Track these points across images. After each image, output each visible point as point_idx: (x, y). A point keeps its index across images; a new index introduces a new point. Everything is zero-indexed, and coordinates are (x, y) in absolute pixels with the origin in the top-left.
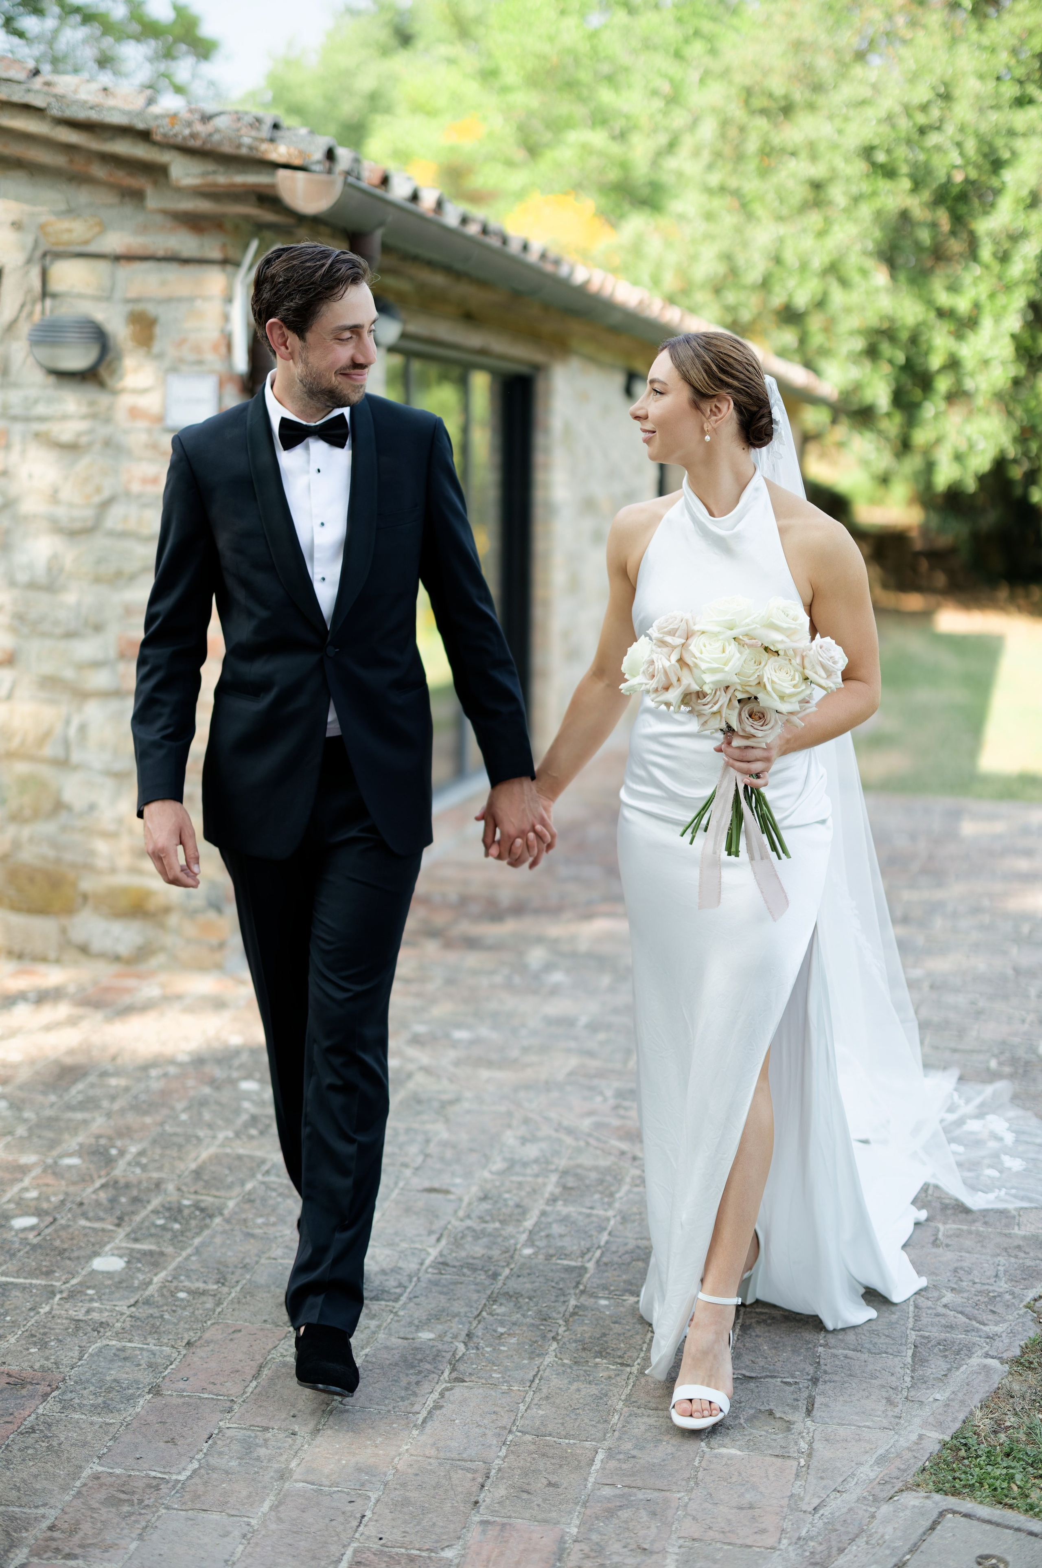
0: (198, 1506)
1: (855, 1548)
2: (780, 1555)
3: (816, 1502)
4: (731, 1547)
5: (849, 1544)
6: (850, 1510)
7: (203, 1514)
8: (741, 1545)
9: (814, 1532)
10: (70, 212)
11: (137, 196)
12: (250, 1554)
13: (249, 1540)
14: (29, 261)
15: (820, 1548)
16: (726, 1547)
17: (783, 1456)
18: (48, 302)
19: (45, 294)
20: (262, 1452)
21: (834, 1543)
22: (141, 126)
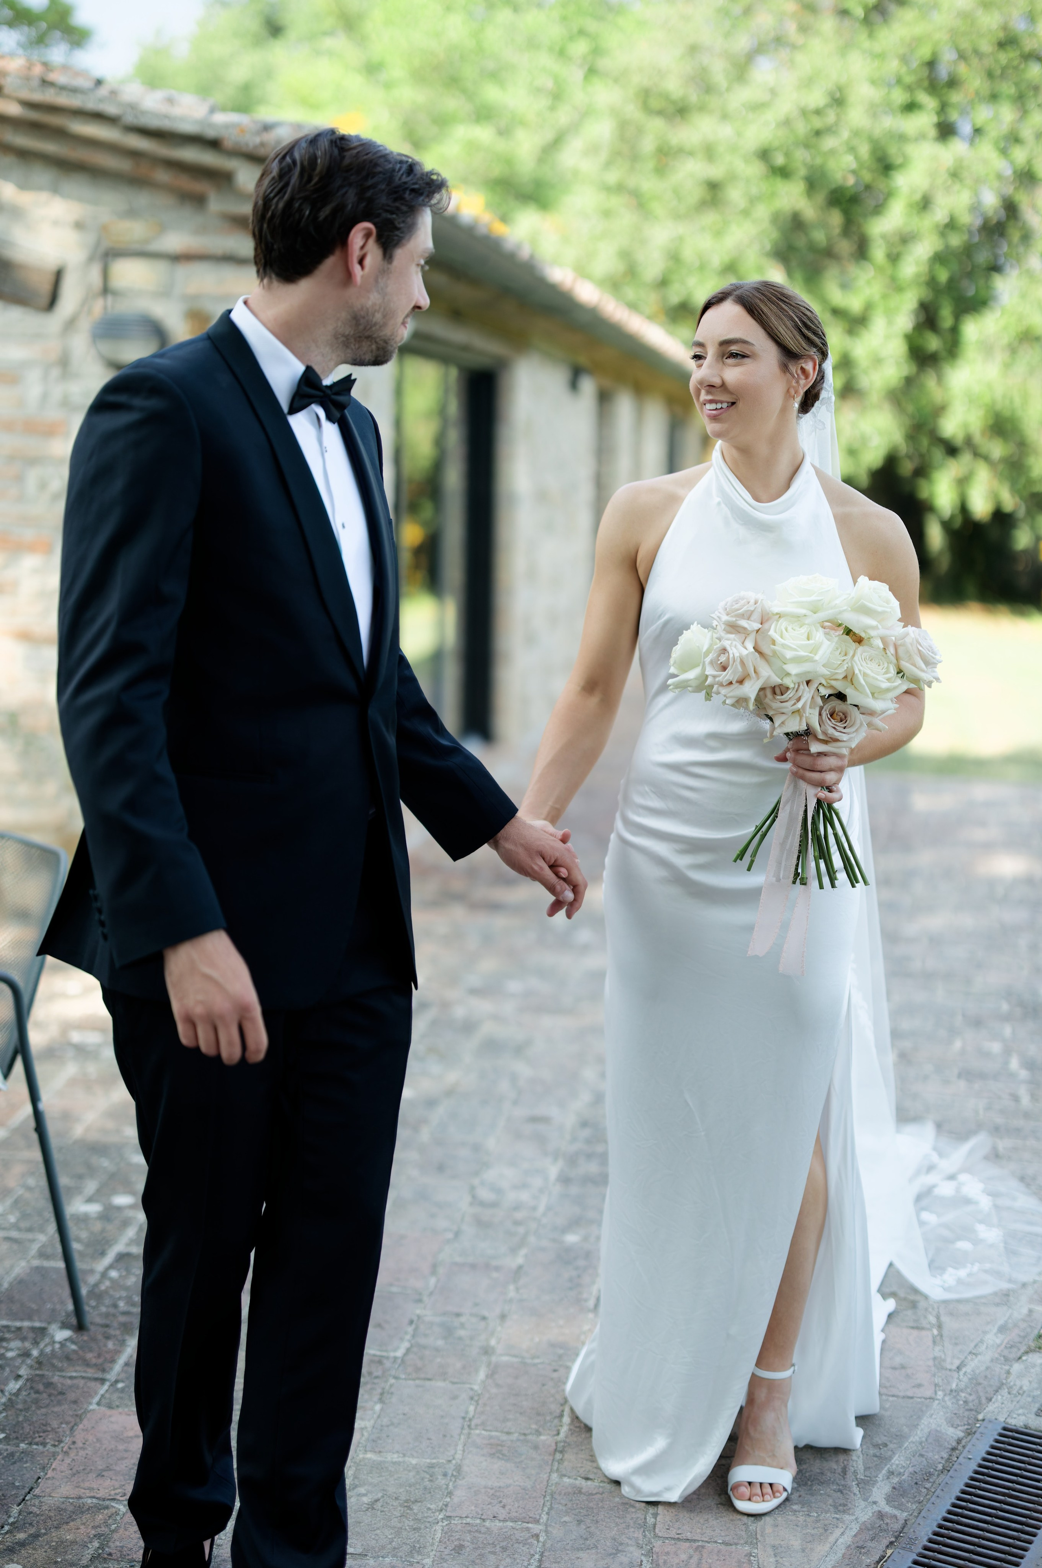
0: (422, 1376)
1: (1000, 1397)
2: (939, 1404)
3: (957, 1363)
4: (895, 1399)
5: (994, 1394)
6: (987, 1368)
7: (428, 1383)
8: (904, 1397)
9: (962, 1385)
10: (131, 213)
11: (198, 201)
12: (482, 1413)
13: (477, 1401)
14: (91, 259)
15: (971, 1398)
16: (891, 1399)
17: (917, 1328)
18: (110, 299)
19: (106, 290)
20: (462, 1333)
21: (981, 1394)
22: (211, 133)
